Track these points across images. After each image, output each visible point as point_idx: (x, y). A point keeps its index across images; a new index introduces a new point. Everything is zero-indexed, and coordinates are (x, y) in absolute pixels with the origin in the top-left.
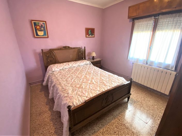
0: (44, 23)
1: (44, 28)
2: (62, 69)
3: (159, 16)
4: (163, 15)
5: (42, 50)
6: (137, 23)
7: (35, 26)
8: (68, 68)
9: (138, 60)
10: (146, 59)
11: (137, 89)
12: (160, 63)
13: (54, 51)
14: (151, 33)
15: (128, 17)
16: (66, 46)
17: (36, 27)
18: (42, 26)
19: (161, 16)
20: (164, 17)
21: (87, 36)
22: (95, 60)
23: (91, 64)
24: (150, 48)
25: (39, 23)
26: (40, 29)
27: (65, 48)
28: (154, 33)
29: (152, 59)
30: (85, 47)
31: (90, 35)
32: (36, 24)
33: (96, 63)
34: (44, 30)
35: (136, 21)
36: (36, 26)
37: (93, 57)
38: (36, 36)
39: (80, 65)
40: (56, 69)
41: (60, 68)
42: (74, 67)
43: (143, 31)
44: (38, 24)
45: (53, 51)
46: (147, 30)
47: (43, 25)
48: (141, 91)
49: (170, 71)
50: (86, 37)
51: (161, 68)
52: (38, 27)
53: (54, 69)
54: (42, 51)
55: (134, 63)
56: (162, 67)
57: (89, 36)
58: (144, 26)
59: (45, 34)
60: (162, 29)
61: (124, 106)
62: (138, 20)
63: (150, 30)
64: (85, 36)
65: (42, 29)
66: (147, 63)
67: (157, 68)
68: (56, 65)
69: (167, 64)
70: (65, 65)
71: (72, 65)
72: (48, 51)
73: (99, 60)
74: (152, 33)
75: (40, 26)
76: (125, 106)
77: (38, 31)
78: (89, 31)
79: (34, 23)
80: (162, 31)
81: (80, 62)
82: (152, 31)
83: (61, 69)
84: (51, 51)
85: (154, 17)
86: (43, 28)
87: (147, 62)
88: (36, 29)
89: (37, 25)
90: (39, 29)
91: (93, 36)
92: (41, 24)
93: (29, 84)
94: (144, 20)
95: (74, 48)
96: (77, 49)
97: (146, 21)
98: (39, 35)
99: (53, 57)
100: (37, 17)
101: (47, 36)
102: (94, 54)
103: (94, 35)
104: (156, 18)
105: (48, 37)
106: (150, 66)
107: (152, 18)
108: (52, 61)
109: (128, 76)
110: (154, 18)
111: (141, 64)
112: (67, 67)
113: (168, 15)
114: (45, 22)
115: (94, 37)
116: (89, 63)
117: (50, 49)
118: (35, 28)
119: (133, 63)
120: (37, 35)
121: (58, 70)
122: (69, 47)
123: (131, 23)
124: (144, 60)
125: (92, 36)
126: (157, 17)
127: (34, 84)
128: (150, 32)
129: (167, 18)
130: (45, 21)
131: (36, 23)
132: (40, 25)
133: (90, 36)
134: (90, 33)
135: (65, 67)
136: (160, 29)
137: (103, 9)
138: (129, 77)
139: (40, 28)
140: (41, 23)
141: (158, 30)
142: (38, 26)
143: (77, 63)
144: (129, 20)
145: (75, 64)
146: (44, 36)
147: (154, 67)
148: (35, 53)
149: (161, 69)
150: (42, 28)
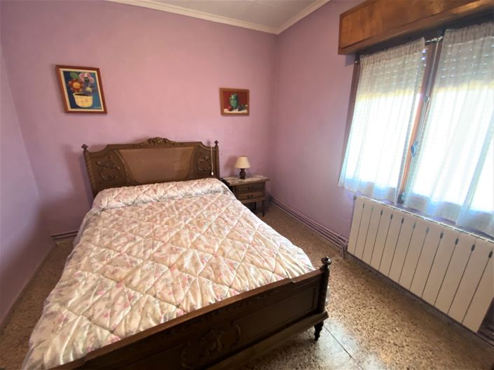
0: (94, 74)
1: (93, 87)
2: (133, 203)
3: (443, 35)
4: (459, 28)
5: (84, 147)
6: (370, 66)
7: (67, 83)
8: (151, 201)
9: (370, 187)
10: (398, 187)
11: (363, 288)
12: (450, 207)
13: (122, 151)
14: (415, 95)
15: (339, 47)
16: (156, 138)
17: (72, 85)
18: (87, 81)
19: (453, 35)
20: (462, 36)
21: (226, 111)
22: (247, 180)
23: (227, 190)
24: (412, 149)
25: (79, 73)
26: (81, 90)
27: (154, 142)
28: (427, 95)
29: (419, 187)
30: (216, 142)
31: (236, 109)
32: (71, 75)
33: (248, 188)
34: (94, 93)
35: (364, 60)
36: (70, 82)
37: (243, 170)
38: (70, 109)
39: (190, 192)
40: (114, 203)
41: (125, 201)
42: (172, 198)
43: (387, 90)
44: (76, 75)
45: (116, 149)
46: (403, 86)
47: (91, 78)
48: (376, 296)
49: (487, 240)
50: (223, 114)
51: (453, 223)
52: (76, 85)
53: (106, 202)
54: (83, 150)
55: (358, 196)
56: (457, 222)
57: (231, 110)
58: (393, 74)
59: (96, 103)
60: (457, 81)
61: (296, 359)
62: (371, 57)
63: (414, 85)
64: (219, 112)
65: (89, 89)
66: (400, 201)
67: (439, 223)
68: (118, 190)
69: (478, 212)
70: (144, 192)
71: (166, 192)
72: (103, 150)
73: (259, 179)
74: (419, 96)
75: (81, 83)
76: (301, 361)
77: (75, 97)
78: (233, 97)
79: (65, 72)
80: (455, 88)
81: (193, 185)
82: (419, 90)
83: (130, 204)
84: (112, 150)
85: (426, 40)
86: (91, 87)
87: (403, 198)
88: (72, 89)
89: (74, 80)
90: (78, 90)
91: (245, 111)
92: (86, 75)
93: (53, 236)
94: (392, 52)
95: (182, 144)
96: (192, 148)
97: (398, 57)
98: (80, 105)
99: (117, 168)
100: (74, 56)
101: (103, 110)
102: (244, 163)
103: (248, 109)
104: (435, 42)
105: (105, 112)
106: (413, 214)
107: (418, 43)
108: (114, 177)
109: (339, 237)
110: (427, 44)
111: (380, 202)
112: (148, 198)
113: (476, 29)
114: (95, 72)
115: (247, 114)
116: (222, 189)
117: (108, 146)
118: (68, 88)
119: (355, 198)
120: (74, 105)
121: (121, 204)
122: (165, 140)
123: (351, 67)
124: (393, 190)
125: (240, 112)
126: (435, 39)
127: (65, 238)
128: (413, 93)
129: (475, 39)
130: (96, 67)
131: (69, 72)
132: (83, 80)
133: (236, 111)
134: (233, 103)
135: (144, 197)
136: (448, 80)
137: (274, 35)
138: (344, 241)
139: (81, 87)
140: (84, 73)
141: (443, 84)
142: (77, 81)
143: (184, 187)
144: (343, 57)
145: (176, 189)
146: (94, 108)
147: (425, 218)
148: (69, 155)
149: (454, 228)
150: (87, 86)
